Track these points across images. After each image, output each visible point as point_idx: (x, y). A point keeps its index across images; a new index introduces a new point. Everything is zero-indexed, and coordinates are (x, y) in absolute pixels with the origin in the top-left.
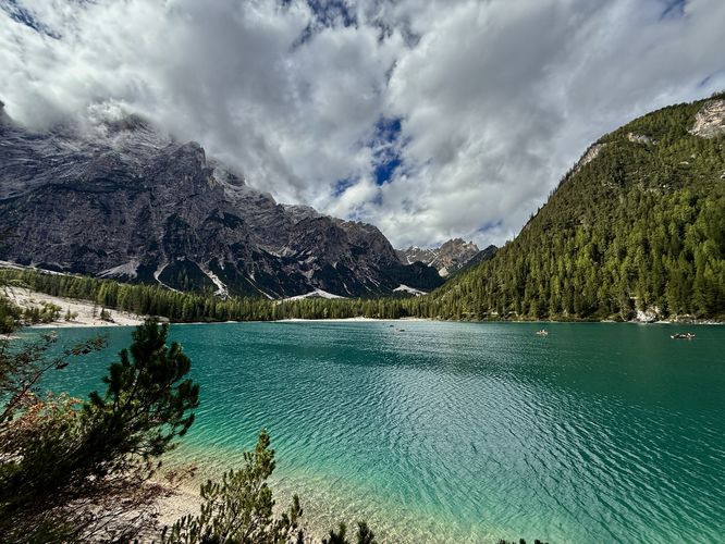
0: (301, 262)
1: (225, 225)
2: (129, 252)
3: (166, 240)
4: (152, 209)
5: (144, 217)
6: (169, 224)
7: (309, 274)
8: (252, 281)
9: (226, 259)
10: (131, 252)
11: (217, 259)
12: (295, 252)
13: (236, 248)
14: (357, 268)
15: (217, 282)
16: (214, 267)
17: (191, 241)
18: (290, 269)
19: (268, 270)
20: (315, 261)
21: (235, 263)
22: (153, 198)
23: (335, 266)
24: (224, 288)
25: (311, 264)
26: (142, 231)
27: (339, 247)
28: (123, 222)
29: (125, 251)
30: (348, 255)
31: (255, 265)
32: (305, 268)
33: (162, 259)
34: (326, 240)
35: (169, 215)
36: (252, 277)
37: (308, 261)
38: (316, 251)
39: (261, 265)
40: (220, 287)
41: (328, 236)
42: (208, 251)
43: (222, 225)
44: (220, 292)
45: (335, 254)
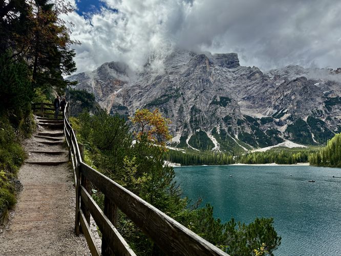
0: (277, 120)
1: (221, 106)
2: (176, 130)
3: (191, 122)
4: (184, 106)
5: (181, 111)
6: (191, 112)
7: (283, 129)
8: (236, 140)
9: (221, 127)
10: (177, 130)
11: (215, 128)
12: (276, 111)
13: (227, 119)
14: (329, 118)
15: (215, 142)
16: (214, 133)
17: (202, 120)
18: (267, 127)
19: (248, 130)
20: (289, 118)
21: (226, 129)
22: (184, 99)
23: (305, 119)
24: (218, 145)
25: (285, 120)
26: (181, 118)
27: (311, 102)
28: (173, 116)
29: (175, 130)
30: (321, 108)
31: (239, 129)
32: (280, 124)
33: (190, 132)
34: (299, 98)
35: (191, 106)
36: (237, 137)
37: (283, 118)
38: (291, 109)
39: (243, 128)
40: (216, 145)
41: (301, 95)
42: (211, 124)
43: (219, 106)
44: (215, 148)
45: (306, 109)
